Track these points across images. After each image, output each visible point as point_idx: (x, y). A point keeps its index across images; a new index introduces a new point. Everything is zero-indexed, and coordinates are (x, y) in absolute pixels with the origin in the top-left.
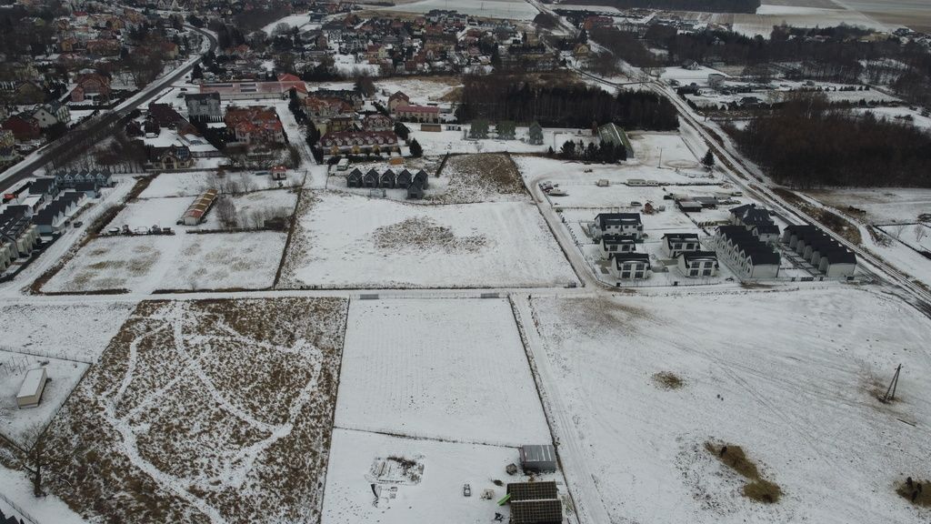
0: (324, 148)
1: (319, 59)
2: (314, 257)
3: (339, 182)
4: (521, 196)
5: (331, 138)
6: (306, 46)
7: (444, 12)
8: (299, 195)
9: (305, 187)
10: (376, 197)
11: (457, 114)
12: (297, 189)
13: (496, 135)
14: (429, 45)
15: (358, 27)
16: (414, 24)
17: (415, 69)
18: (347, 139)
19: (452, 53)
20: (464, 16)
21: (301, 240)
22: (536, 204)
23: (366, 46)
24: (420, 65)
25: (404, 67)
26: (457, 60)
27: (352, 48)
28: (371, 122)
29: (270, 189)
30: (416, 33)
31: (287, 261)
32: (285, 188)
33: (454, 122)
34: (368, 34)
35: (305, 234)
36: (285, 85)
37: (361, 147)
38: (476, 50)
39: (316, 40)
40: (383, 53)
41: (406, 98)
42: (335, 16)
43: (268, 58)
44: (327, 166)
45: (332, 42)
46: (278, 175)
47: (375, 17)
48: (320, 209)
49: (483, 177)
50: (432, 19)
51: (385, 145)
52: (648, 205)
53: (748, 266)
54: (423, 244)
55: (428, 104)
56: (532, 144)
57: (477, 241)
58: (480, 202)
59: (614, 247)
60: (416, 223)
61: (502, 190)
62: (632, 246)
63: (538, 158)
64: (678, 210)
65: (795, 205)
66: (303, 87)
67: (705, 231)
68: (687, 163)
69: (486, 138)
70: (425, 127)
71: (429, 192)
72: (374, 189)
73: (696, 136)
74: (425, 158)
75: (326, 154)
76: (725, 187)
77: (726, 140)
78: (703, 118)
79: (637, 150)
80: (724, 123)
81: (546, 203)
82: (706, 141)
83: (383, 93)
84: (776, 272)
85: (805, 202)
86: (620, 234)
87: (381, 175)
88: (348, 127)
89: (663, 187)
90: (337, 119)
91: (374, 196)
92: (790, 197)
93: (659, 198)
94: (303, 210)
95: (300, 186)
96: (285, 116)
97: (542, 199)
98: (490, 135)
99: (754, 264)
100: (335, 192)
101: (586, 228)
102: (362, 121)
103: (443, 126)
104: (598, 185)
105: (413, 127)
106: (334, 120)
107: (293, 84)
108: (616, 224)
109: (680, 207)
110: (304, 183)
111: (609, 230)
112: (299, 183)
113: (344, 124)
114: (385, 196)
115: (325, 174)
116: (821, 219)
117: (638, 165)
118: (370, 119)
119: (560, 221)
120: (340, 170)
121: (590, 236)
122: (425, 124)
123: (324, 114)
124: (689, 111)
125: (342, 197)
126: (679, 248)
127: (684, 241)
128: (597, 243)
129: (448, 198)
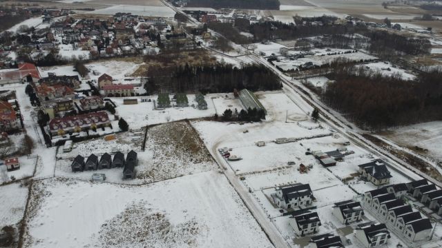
0: (52, 131)
1: (48, 49)
3: (64, 169)
4: (209, 165)
5: (57, 123)
6: (40, 40)
7: (124, 14)
8: (30, 189)
9: (37, 177)
10: (98, 181)
11: (146, 86)
12: (28, 182)
13: (175, 103)
14: (119, 36)
15: (75, 24)
16: (108, 22)
17: (112, 52)
18: (70, 122)
19: (133, 40)
20: (136, 16)
22: (223, 173)
23: (79, 38)
24: (115, 50)
25: (104, 51)
26: (137, 45)
27: (71, 40)
28: (88, 102)
29: (5, 184)
30: (109, 28)
32: (18, 181)
33: (145, 95)
34: (80, 29)
36: (23, 73)
37: (81, 127)
38: (147, 38)
39: (46, 35)
40: (91, 43)
41: (110, 78)
42: (59, 18)
43: (13, 49)
44: (55, 148)
45: (57, 36)
46: (12, 166)
47: (84, 18)
48: (48, 206)
49: (177, 147)
50: (118, 18)
51: (100, 123)
52: (302, 165)
53: (409, 232)
54: (146, 241)
55: (125, 80)
56: (200, 109)
57: (191, 228)
58: (182, 176)
59: (306, 227)
60: (135, 211)
61: (194, 159)
62: (318, 222)
63: (209, 122)
64: (321, 165)
65: (385, 149)
66: (37, 73)
67: (350, 187)
68: (300, 116)
69: (169, 106)
70: (126, 102)
71: (140, 169)
72: (95, 172)
73: (295, 93)
74: (131, 131)
75: (55, 135)
76: (336, 137)
77: (311, 93)
78: (291, 78)
79: (266, 108)
80: (304, 81)
81: (230, 170)
82: (302, 96)
83: (94, 73)
84: (430, 235)
85: (389, 145)
86: (299, 204)
87: (99, 158)
88: (70, 106)
89: (299, 142)
90: (62, 103)
91: (96, 180)
92: (378, 142)
93: (302, 154)
94: (33, 210)
95: (31, 177)
96: (23, 99)
97: (226, 165)
98: (172, 104)
99: (416, 232)
100: (62, 180)
101: (269, 196)
102: (80, 101)
103: (139, 99)
104: (258, 145)
105: (118, 101)
106: (59, 103)
107: (29, 71)
108: (296, 196)
109: (322, 163)
110: (35, 172)
111: (291, 202)
112: (30, 174)
113: (67, 104)
114: (105, 179)
115: (53, 158)
116: (407, 161)
117: (273, 121)
118: (86, 100)
119: (247, 190)
120: (65, 151)
121: (275, 206)
122: (126, 98)
123: (52, 97)
124: (280, 73)
125: (68, 185)
126: (350, 216)
127: (354, 211)
128: (285, 215)
129: (156, 174)
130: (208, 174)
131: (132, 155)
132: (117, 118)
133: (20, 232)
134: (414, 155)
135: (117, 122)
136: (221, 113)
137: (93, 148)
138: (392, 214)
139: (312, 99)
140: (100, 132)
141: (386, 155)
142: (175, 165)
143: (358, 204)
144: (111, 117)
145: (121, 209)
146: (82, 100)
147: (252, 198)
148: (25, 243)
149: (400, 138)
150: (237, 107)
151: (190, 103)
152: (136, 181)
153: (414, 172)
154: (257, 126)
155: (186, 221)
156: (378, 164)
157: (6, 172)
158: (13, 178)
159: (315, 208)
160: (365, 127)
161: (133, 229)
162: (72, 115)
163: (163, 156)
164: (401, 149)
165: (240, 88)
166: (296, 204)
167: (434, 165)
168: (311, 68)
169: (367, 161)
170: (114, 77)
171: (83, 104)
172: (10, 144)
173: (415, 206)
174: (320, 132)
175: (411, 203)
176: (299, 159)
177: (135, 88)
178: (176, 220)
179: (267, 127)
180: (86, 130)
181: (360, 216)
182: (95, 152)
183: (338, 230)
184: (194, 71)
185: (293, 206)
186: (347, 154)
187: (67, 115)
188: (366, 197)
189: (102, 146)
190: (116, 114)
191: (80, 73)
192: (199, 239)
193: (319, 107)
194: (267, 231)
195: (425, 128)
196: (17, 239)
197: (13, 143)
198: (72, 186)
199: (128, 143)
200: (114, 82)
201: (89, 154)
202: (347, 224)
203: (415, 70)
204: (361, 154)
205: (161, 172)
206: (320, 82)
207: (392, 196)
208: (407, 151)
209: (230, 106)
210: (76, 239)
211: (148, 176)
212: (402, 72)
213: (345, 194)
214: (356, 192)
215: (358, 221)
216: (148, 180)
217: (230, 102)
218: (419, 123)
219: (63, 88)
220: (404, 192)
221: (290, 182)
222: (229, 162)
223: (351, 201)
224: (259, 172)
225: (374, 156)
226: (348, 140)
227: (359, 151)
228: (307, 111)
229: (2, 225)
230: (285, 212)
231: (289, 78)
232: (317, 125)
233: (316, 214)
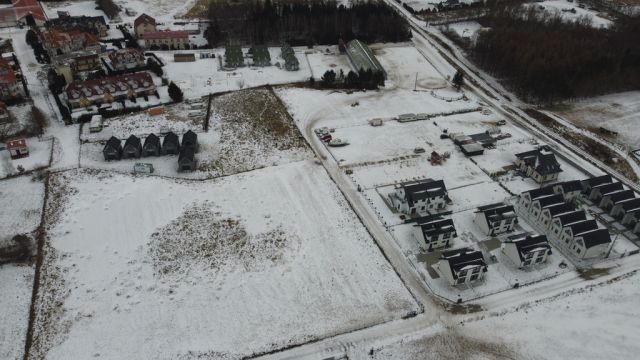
0: (71, 101)
2: (75, 314)
3: (93, 157)
4: (301, 152)
5: (77, 89)
8: (46, 185)
9: (54, 167)
10: (142, 173)
11: (206, 35)
12: (43, 174)
13: (251, 61)
18: (96, 88)
21: (55, 277)
22: (321, 164)
28: (120, 58)
29: (9, 177)
31: (37, 330)
32: (28, 173)
33: (205, 47)
35: (58, 263)
36: (20, 12)
37: (113, 95)
41: (152, 21)
44: (78, 126)
46: (18, 151)
48: (75, 208)
49: (255, 127)
51: (140, 90)
52: (434, 154)
53: (578, 246)
54: (214, 256)
55: (175, 24)
56: (289, 69)
57: (276, 240)
58: (262, 167)
59: (435, 238)
60: (197, 216)
61: (280, 144)
62: (453, 233)
63: (301, 89)
64: (461, 154)
65: (555, 131)
66: (41, 12)
67: (501, 185)
68: (435, 81)
69: (242, 65)
70: (179, 58)
71: (202, 157)
72: (138, 161)
73: (429, 46)
74: (187, 102)
75: (75, 107)
76: (486, 113)
77: (454, 47)
78: (424, 23)
79: (386, 69)
80: (444, 28)
81: (331, 160)
82: (440, 52)
83: (128, 13)
84: (607, 251)
85: (562, 126)
86: (427, 207)
87: (143, 141)
88: (95, 65)
89: (432, 120)
90: (82, 58)
91: (140, 172)
92: (546, 121)
93: (435, 137)
94: (53, 213)
95: (46, 167)
96: (23, 52)
97: (325, 153)
98: (246, 61)
99: (588, 247)
100: (91, 172)
101: (386, 197)
102: (110, 56)
103: (197, 54)
104: (372, 125)
105: (166, 57)
106: (78, 59)
107: (29, 9)
108: (423, 197)
109: (463, 150)
110: (51, 160)
111: (416, 205)
112: (45, 163)
113: (90, 61)
114: (152, 171)
115: (77, 141)
116: (587, 149)
117: (395, 89)
118: (118, 54)
119: (356, 188)
120: (93, 131)
121: (394, 210)
122: (177, 52)
123: (67, 50)
124: (409, 15)
125: (100, 178)
126: (498, 225)
127: (503, 218)
128: (407, 222)
129: (225, 165)
130: (300, 165)
131: (190, 137)
132: (165, 82)
133: (38, 243)
134: (597, 140)
135: (166, 88)
136: (319, 75)
137: (133, 126)
138: (557, 222)
139: (454, 56)
140: (141, 103)
141: (557, 140)
142: (252, 152)
143: (511, 208)
144: (157, 81)
145: (177, 214)
146: (113, 54)
147: (362, 198)
148: (47, 258)
149: (579, 117)
150: (343, 68)
151: (274, 60)
152: (197, 174)
153: (595, 164)
154: (371, 96)
155: (269, 230)
156: (543, 152)
157: (10, 161)
158: (20, 168)
159: (450, 213)
160: (529, 98)
161: (196, 240)
162: (98, 77)
163: (235, 139)
164: (579, 131)
165: (349, 37)
166: (423, 208)
167: (624, 155)
168: (456, 8)
169: (528, 148)
170: (158, 20)
171: (115, 61)
172: (11, 119)
173: (590, 211)
174: (462, 105)
175: (585, 207)
176: (431, 145)
177: (190, 37)
178: (255, 227)
179: (386, 97)
180: (121, 99)
181: (512, 225)
182: (136, 133)
183: (479, 243)
184: (279, 11)
185: (419, 211)
186: (500, 138)
187: (91, 76)
188: (523, 198)
189: (147, 123)
190: (164, 77)
191: (106, 13)
192: (287, 254)
193: (465, 69)
194: (381, 244)
195: (617, 101)
196: (35, 253)
197: (16, 119)
198: (106, 180)
199: (184, 120)
200: (159, 27)
201: (128, 136)
202: (493, 235)
203: (612, 13)
204: (521, 138)
205: (232, 162)
206: (468, 30)
207: (559, 198)
208: (587, 134)
209: (332, 66)
210: (116, 253)
211: (214, 167)
212: (593, 15)
213: (493, 194)
214: (509, 192)
215: (508, 231)
216: (214, 173)
217: (332, 60)
218: (609, 93)
219: (83, 36)
220: (577, 193)
221: (416, 177)
222: (329, 148)
223: (501, 204)
224: (373, 163)
225: (539, 141)
226: (503, 118)
227: (517, 133)
228: (446, 74)
229: (13, 233)
230: (408, 218)
231: (422, 24)
232: (460, 95)
233: (450, 222)
